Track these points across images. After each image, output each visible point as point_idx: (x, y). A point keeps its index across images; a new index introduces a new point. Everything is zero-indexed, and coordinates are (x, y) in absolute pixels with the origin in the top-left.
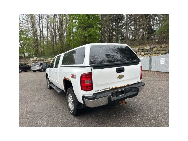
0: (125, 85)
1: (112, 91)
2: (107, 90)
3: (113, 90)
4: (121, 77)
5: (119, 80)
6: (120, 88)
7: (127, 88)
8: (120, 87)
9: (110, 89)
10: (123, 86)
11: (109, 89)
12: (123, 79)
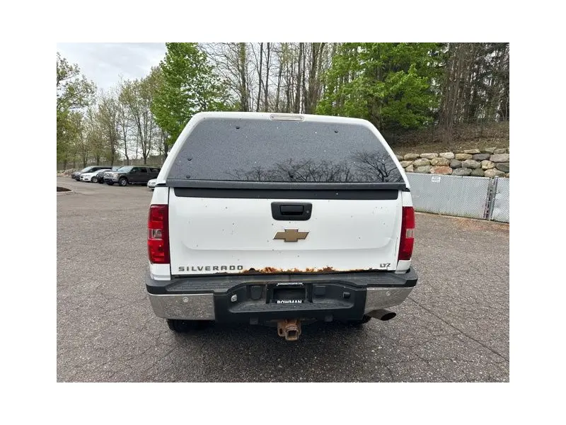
0: (310, 268)
1: (252, 281)
2: (229, 271)
3: (256, 279)
4: (291, 237)
5: (281, 245)
6: (289, 274)
7: (320, 283)
8: (285, 270)
9: (242, 271)
10: (304, 270)
11: (236, 271)
12: (300, 245)
